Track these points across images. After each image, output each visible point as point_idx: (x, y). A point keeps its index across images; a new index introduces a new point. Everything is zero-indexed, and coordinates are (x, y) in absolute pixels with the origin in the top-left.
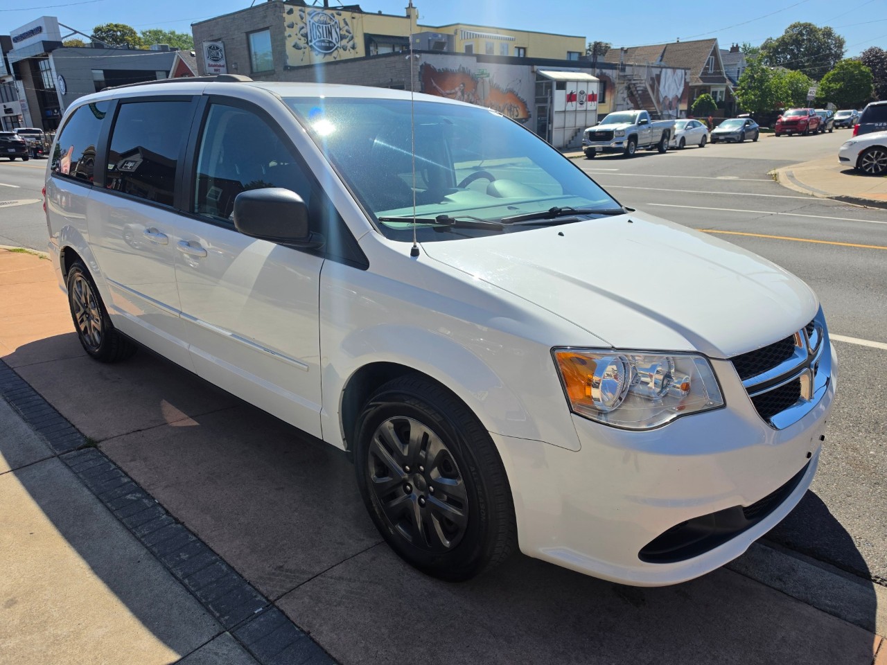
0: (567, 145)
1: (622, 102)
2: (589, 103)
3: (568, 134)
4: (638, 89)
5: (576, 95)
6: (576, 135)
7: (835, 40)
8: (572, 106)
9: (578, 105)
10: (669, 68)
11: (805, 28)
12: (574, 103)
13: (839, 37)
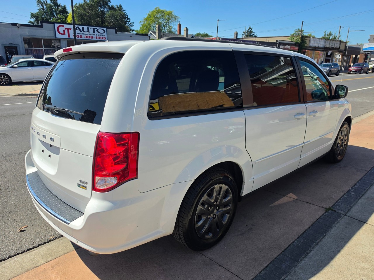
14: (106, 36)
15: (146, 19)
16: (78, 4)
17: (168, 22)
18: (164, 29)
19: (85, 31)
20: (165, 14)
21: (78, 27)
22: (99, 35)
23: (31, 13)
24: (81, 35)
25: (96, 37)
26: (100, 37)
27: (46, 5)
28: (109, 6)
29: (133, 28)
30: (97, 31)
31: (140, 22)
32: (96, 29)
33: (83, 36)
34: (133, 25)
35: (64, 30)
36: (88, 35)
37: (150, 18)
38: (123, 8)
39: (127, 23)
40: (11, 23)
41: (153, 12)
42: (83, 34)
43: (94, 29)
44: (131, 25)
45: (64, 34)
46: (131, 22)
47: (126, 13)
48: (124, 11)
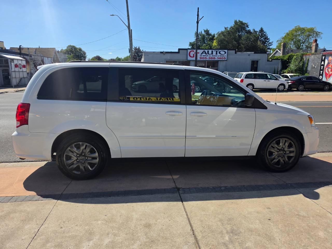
0: (18, 85)
1: (33, 69)
2: (23, 68)
3: (18, 80)
4: (37, 64)
5: (18, 65)
6: (21, 81)
7: (83, 52)
8: (17, 69)
9: (19, 69)
10: (46, 57)
11: (73, 47)
12: (18, 68)
13: (84, 51)
14: (226, 57)
15: (283, 38)
16: (220, 32)
17: (308, 39)
18: (303, 46)
19: (209, 53)
20: (305, 31)
21: (205, 51)
22: (220, 56)
23: (190, 42)
24: (206, 57)
25: (218, 58)
26: (221, 57)
27: (201, 35)
28: (246, 30)
29: (271, 47)
30: (220, 53)
31: (278, 41)
32: (219, 51)
33: (207, 57)
34: (272, 44)
35: (194, 54)
36: (212, 57)
37: (288, 37)
38: (264, 30)
39: (266, 43)
40: (160, 52)
41: (292, 31)
42: (208, 56)
43: (217, 52)
44: (270, 44)
45: (194, 57)
46: (270, 42)
47: (266, 34)
48: (265, 33)
